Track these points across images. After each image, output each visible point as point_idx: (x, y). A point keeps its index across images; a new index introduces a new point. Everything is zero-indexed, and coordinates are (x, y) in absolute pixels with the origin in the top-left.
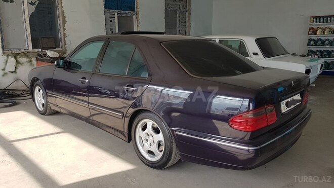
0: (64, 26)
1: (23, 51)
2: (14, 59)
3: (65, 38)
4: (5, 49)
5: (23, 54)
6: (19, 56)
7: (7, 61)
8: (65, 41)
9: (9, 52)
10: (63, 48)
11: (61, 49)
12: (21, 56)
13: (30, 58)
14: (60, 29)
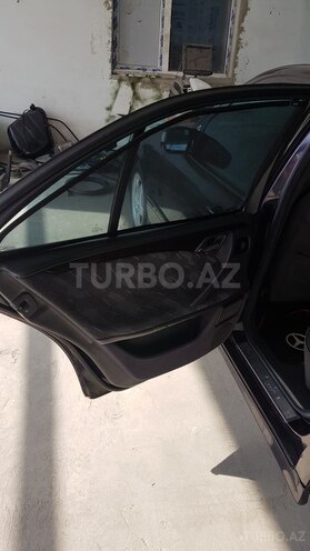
0: (242, 20)
1: (149, 72)
2: (130, 88)
3: (238, 49)
4: (118, 66)
5: (147, 80)
6: (140, 84)
7: (117, 92)
8: (236, 57)
9: (123, 73)
10: (230, 75)
11: (224, 76)
12: (144, 83)
13: (159, 90)
14: (233, 26)
